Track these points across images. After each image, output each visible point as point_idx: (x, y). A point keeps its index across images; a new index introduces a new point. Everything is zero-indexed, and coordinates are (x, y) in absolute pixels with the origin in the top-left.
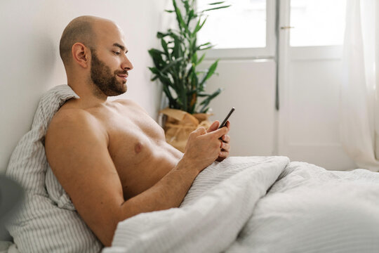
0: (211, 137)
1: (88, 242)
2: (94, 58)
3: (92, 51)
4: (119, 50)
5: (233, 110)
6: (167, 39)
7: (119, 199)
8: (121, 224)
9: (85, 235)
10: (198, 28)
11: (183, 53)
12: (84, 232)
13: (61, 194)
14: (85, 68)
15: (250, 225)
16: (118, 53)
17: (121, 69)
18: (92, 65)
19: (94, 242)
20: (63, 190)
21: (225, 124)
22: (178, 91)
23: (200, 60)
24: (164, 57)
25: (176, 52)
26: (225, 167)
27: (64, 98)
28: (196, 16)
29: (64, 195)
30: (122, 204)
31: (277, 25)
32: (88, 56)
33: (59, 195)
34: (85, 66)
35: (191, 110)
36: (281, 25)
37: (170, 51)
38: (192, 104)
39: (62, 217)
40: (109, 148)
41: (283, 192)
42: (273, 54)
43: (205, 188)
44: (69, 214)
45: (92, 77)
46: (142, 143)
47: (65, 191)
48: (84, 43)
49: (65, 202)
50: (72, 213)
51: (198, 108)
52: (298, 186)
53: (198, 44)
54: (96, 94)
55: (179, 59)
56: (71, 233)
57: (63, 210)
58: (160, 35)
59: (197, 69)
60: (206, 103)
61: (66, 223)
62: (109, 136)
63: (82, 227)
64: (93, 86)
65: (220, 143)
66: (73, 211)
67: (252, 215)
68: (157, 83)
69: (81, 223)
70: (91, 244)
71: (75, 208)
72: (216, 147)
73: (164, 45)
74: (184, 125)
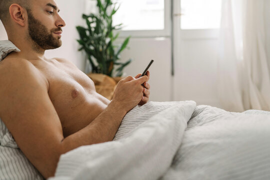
0: (135, 83)
1: (30, 176)
2: (31, 17)
3: (28, 11)
4: (52, 10)
5: (152, 61)
6: (90, 19)
7: (59, 136)
8: (63, 157)
9: (28, 170)
10: (114, 12)
11: (102, 31)
12: (26, 167)
13: (4, 134)
14: (24, 26)
15: (182, 152)
16: (51, 13)
17: (56, 27)
18: (29, 23)
19: (36, 176)
20: (7, 130)
21: (146, 73)
22: (99, 61)
23: (116, 37)
24: (88, 33)
25: (97, 30)
26: (148, 108)
27: (6, 51)
28: (112, 4)
29: (7, 134)
30: (62, 141)
31: (172, 12)
32: (25, 16)
33: (2, 134)
34: (23, 24)
35: (109, 74)
36: (175, 12)
37: (93, 30)
38: (110, 70)
39: (5, 154)
40: (50, 92)
41: (201, 125)
42: (169, 34)
43: (132, 125)
44: (11, 151)
45: (30, 34)
46: (78, 90)
47: (9, 131)
48: (20, 5)
49: (8, 141)
50: (14, 150)
51: (115, 73)
52: (214, 120)
53: (114, 25)
54: (35, 49)
55: (100, 35)
56: (14, 168)
57: (6, 148)
58: (85, 17)
59: (114, 44)
60: (120, 69)
61: (9, 160)
62: (49, 82)
63: (24, 162)
64: (32, 42)
65: (143, 88)
66: (15, 149)
67: (181, 144)
68: (82, 53)
69: (23, 159)
70: (33, 177)
71: (18, 146)
72: (140, 91)
73: (89, 23)
74: (104, 85)
